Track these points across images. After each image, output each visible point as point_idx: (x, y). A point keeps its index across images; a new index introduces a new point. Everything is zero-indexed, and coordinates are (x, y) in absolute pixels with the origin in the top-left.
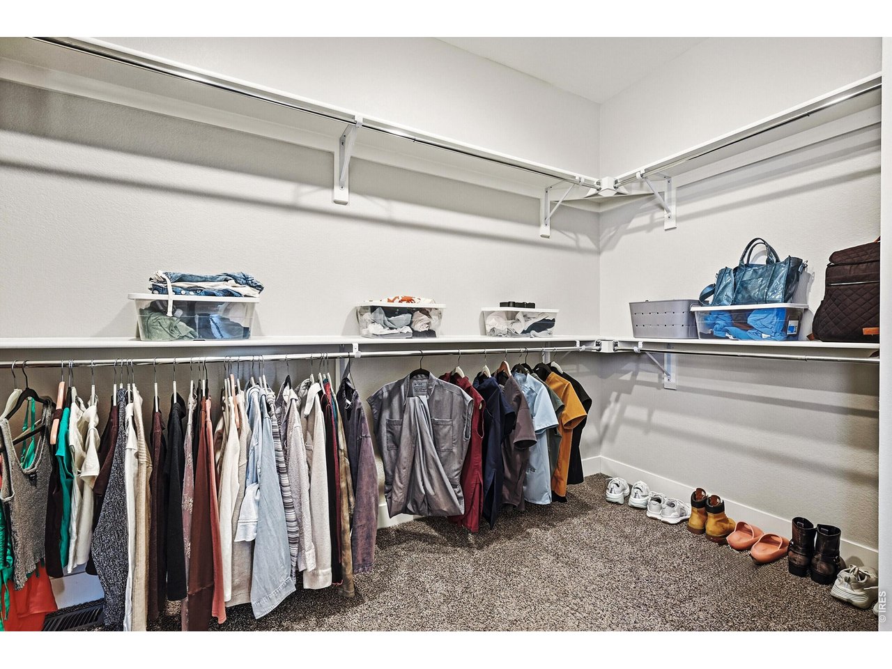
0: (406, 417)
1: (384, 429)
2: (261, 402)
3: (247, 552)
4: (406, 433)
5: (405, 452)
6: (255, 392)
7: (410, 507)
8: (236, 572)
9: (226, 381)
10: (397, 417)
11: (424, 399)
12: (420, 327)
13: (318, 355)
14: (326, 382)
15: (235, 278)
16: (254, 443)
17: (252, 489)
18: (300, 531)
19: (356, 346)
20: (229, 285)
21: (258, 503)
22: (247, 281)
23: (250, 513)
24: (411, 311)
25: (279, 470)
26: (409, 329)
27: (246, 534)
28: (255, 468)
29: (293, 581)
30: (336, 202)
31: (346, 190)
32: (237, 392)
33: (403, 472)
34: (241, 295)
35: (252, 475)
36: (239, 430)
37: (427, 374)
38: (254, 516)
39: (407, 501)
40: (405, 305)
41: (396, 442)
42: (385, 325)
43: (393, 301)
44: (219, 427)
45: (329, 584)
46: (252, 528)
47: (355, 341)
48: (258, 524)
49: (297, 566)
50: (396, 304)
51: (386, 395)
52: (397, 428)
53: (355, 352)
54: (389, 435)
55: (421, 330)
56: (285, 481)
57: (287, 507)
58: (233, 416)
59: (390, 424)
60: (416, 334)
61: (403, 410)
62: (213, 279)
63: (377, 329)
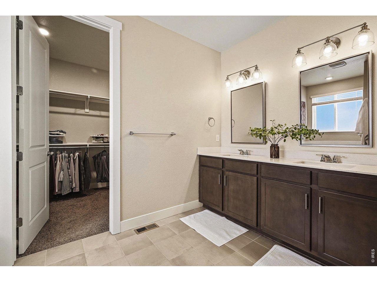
0: (101, 161)
1: (96, 164)
2: (64, 156)
3: (61, 184)
4: (101, 164)
5: (101, 169)
6: (63, 154)
7: (102, 181)
8: (59, 187)
9: (57, 152)
10: (99, 161)
11: (105, 157)
12: (105, 141)
13: (79, 147)
14: (80, 152)
15: (59, 131)
16: (63, 163)
17: (62, 172)
18: (72, 180)
19: (88, 145)
20: (58, 133)
21: (63, 174)
22: (62, 132)
23: (62, 176)
24: (103, 138)
25: (68, 169)
26: (102, 142)
27: (60, 180)
28: (63, 168)
29: (71, 190)
30: (86, 112)
31: (88, 110)
32: (59, 154)
33: (100, 173)
34: (61, 135)
35: (62, 169)
36: (60, 161)
37: (106, 151)
38: (62, 177)
39: (101, 180)
40: (101, 136)
41: (99, 166)
42: (96, 141)
43: (98, 135)
44: (56, 162)
45: (79, 191)
46: (62, 179)
47: (88, 144)
48: (63, 178)
49: (71, 187)
50: (99, 136)
51: (97, 156)
52: (99, 163)
53: (88, 146)
54: (97, 165)
55: (105, 142)
56: (69, 171)
57: (69, 176)
58: (58, 158)
59: (98, 162)
60: (104, 142)
61: (100, 159)
62: (54, 132)
63: (94, 141)
